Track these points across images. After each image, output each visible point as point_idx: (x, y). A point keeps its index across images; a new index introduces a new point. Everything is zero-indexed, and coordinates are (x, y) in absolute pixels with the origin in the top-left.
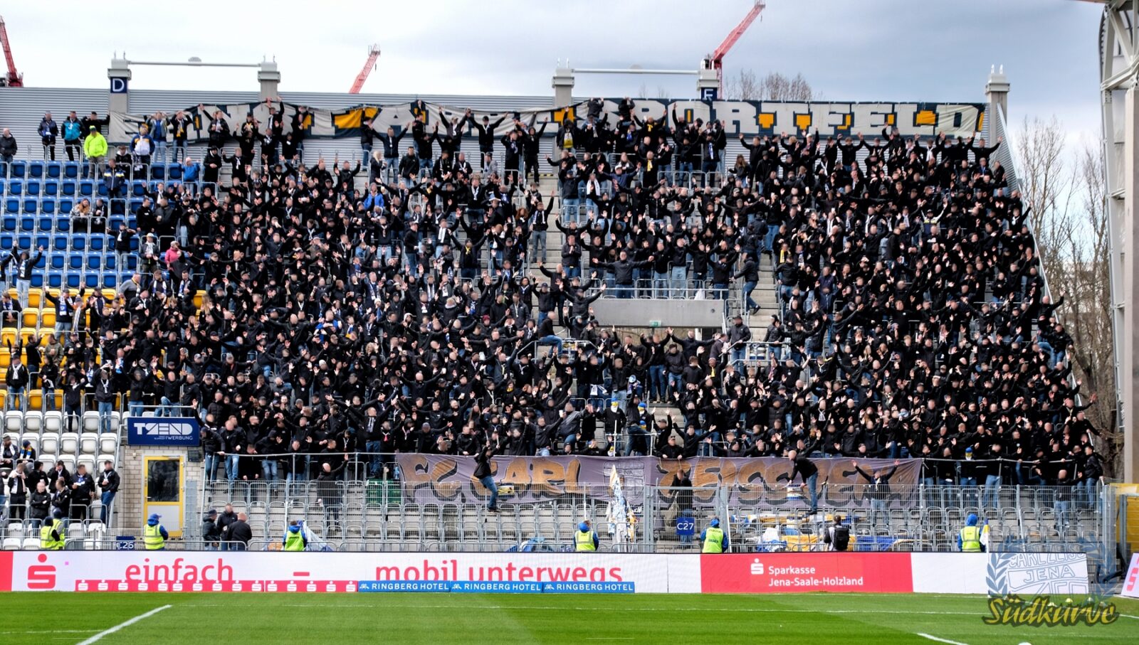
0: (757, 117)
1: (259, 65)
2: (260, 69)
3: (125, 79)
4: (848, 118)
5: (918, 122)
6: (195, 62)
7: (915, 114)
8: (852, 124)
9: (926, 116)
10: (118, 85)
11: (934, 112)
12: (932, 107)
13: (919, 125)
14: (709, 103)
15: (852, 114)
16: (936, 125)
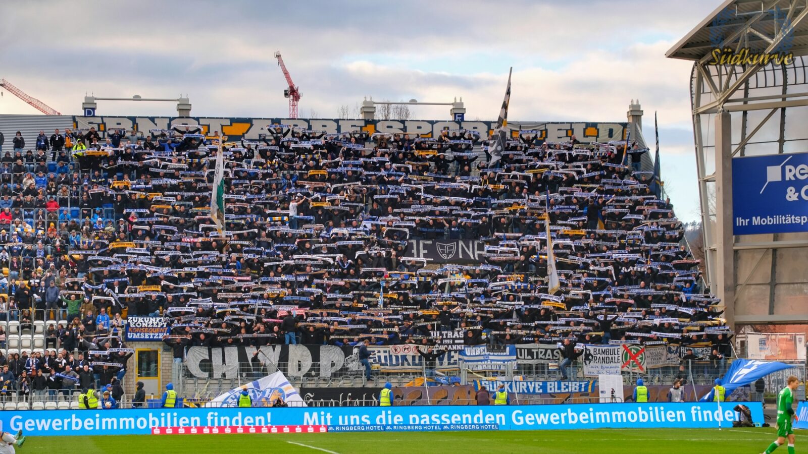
0: (488, 132)
1: (178, 100)
2: (178, 103)
3: (94, 109)
4: (544, 132)
5: (587, 134)
6: (137, 98)
7: (585, 130)
8: (546, 137)
9: (591, 131)
10: (89, 113)
11: (596, 128)
12: (594, 125)
13: (587, 136)
14: (459, 123)
15: (546, 130)
16: (597, 136)
